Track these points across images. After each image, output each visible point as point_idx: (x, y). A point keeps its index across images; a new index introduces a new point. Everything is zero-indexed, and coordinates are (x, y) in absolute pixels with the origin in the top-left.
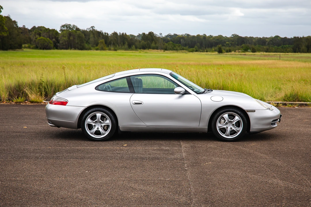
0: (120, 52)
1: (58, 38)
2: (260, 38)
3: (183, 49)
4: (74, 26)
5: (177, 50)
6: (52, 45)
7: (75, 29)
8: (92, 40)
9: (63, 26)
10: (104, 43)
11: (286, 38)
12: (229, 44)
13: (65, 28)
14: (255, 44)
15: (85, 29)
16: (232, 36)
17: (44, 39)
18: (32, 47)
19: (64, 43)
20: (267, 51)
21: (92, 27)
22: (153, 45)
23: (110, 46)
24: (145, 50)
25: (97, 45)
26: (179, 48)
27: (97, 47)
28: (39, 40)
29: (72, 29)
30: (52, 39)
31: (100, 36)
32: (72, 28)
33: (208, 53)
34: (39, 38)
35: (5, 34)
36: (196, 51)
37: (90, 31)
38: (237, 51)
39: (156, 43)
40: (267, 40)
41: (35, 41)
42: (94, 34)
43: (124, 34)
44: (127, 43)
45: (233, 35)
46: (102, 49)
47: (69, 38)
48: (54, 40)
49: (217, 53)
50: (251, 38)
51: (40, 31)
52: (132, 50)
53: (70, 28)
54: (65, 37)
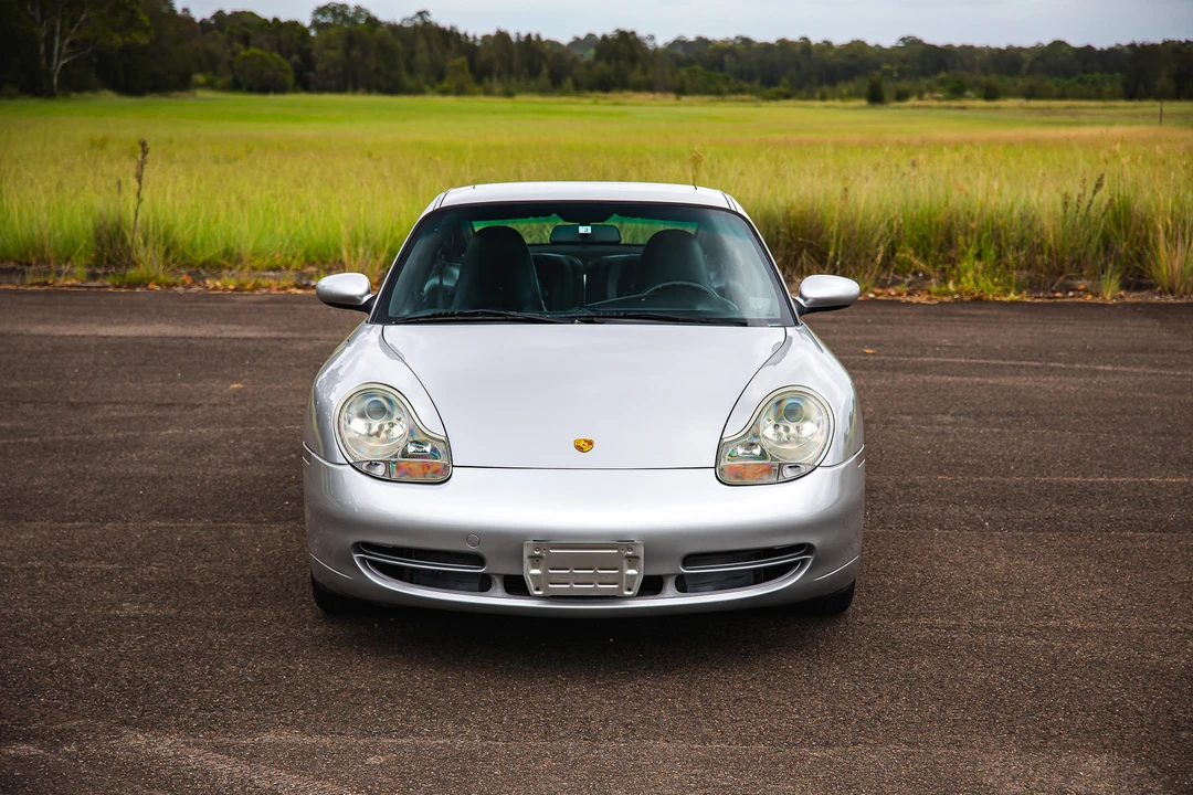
0: (523, 101)
1: (309, 50)
2: (999, 50)
3: (741, 91)
4: (359, 9)
5: (718, 93)
6: (290, 78)
7: (362, 21)
8: (422, 58)
9: (321, 11)
10: (467, 69)
11: (1089, 48)
12: (891, 72)
13: (328, 19)
14: (985, 72)
15: (398, 22)
16: (901, 45)
17: (262, 57)
18: (219, 83)
19: (331, 71)
20: (1030, 94)
21: (420, 14)
22: (636, 75)
23: (486, 80)
24: (610, 95)
25: (441, 77)
26: (725, 88)
27: (445, 85)
28: (245, 58)
29: (353, 21)
30: (287, 54)
31: (447, 46)
32: (351, 18)
33: (829, 103)
34: (243, 53)
35: (143, 40)
36: (787, 97)
37: (416, 27)
38: (927, 95)
39: (645, 71)
40: (1024, 54)
41: (230, 64)
42: (427, 38)
43: (534, 38)
44: (545, 71)
45: (903, 39)
46: (461, 91)
47: (347, 53)
48: (296, 58)
49: (864, 102)
50: (968, 51)
51: (245, 29)
52: (565, 93)
53: (346, 18)
54: (334, 48)
